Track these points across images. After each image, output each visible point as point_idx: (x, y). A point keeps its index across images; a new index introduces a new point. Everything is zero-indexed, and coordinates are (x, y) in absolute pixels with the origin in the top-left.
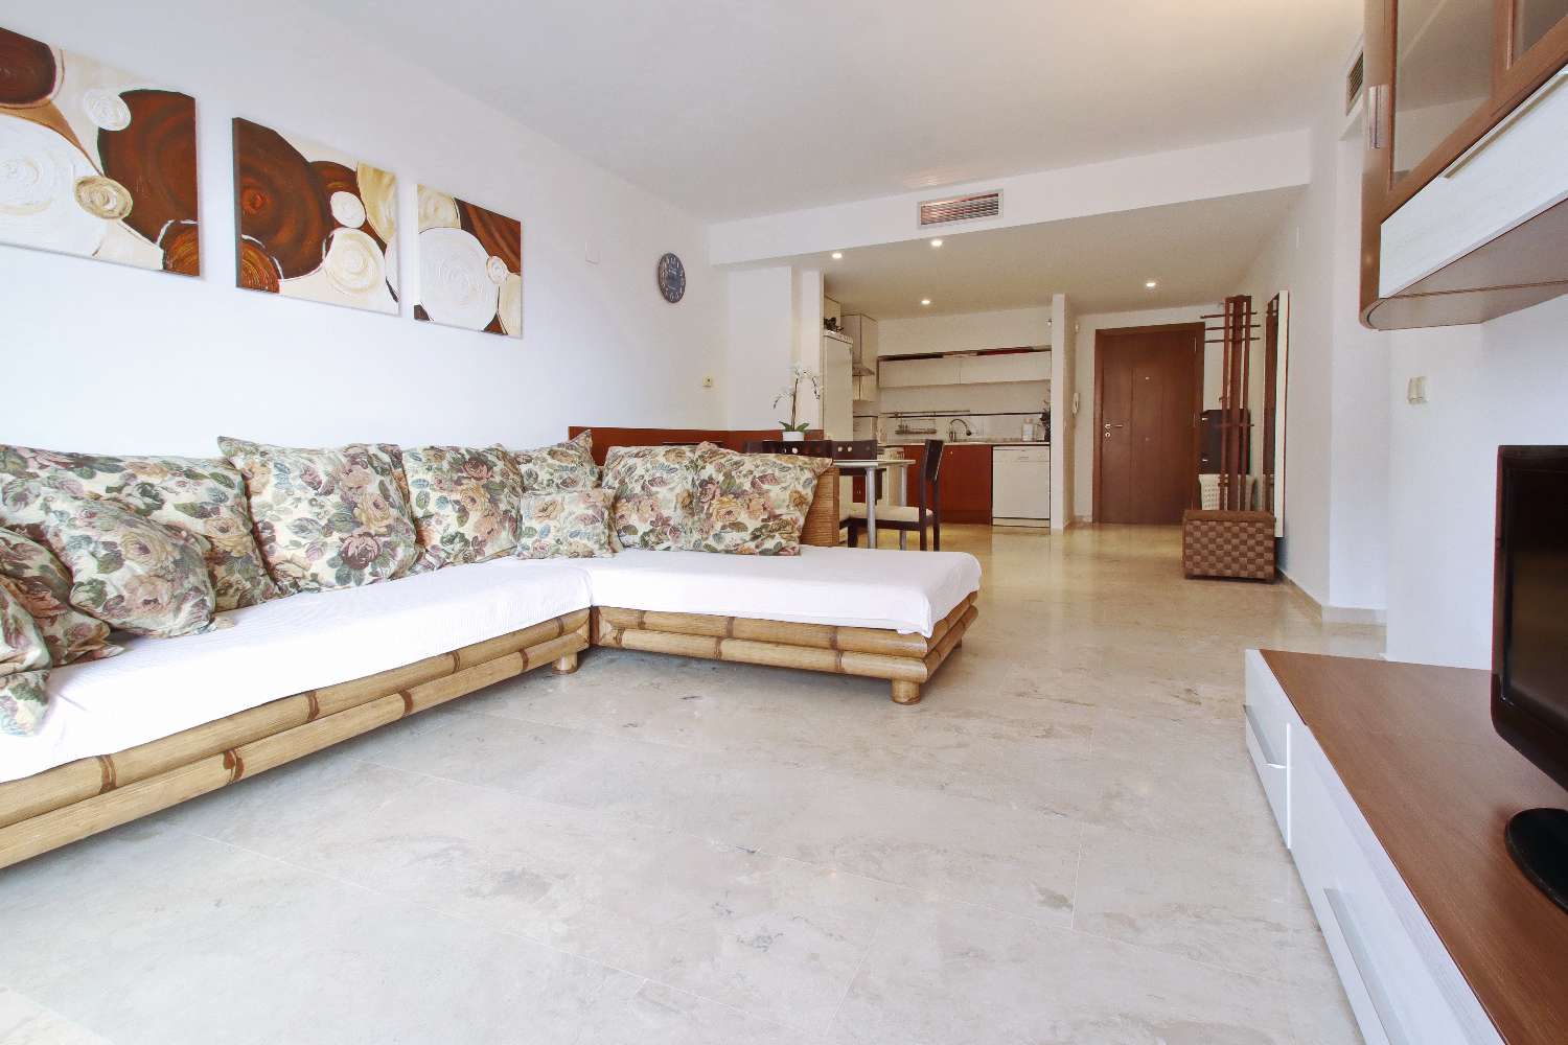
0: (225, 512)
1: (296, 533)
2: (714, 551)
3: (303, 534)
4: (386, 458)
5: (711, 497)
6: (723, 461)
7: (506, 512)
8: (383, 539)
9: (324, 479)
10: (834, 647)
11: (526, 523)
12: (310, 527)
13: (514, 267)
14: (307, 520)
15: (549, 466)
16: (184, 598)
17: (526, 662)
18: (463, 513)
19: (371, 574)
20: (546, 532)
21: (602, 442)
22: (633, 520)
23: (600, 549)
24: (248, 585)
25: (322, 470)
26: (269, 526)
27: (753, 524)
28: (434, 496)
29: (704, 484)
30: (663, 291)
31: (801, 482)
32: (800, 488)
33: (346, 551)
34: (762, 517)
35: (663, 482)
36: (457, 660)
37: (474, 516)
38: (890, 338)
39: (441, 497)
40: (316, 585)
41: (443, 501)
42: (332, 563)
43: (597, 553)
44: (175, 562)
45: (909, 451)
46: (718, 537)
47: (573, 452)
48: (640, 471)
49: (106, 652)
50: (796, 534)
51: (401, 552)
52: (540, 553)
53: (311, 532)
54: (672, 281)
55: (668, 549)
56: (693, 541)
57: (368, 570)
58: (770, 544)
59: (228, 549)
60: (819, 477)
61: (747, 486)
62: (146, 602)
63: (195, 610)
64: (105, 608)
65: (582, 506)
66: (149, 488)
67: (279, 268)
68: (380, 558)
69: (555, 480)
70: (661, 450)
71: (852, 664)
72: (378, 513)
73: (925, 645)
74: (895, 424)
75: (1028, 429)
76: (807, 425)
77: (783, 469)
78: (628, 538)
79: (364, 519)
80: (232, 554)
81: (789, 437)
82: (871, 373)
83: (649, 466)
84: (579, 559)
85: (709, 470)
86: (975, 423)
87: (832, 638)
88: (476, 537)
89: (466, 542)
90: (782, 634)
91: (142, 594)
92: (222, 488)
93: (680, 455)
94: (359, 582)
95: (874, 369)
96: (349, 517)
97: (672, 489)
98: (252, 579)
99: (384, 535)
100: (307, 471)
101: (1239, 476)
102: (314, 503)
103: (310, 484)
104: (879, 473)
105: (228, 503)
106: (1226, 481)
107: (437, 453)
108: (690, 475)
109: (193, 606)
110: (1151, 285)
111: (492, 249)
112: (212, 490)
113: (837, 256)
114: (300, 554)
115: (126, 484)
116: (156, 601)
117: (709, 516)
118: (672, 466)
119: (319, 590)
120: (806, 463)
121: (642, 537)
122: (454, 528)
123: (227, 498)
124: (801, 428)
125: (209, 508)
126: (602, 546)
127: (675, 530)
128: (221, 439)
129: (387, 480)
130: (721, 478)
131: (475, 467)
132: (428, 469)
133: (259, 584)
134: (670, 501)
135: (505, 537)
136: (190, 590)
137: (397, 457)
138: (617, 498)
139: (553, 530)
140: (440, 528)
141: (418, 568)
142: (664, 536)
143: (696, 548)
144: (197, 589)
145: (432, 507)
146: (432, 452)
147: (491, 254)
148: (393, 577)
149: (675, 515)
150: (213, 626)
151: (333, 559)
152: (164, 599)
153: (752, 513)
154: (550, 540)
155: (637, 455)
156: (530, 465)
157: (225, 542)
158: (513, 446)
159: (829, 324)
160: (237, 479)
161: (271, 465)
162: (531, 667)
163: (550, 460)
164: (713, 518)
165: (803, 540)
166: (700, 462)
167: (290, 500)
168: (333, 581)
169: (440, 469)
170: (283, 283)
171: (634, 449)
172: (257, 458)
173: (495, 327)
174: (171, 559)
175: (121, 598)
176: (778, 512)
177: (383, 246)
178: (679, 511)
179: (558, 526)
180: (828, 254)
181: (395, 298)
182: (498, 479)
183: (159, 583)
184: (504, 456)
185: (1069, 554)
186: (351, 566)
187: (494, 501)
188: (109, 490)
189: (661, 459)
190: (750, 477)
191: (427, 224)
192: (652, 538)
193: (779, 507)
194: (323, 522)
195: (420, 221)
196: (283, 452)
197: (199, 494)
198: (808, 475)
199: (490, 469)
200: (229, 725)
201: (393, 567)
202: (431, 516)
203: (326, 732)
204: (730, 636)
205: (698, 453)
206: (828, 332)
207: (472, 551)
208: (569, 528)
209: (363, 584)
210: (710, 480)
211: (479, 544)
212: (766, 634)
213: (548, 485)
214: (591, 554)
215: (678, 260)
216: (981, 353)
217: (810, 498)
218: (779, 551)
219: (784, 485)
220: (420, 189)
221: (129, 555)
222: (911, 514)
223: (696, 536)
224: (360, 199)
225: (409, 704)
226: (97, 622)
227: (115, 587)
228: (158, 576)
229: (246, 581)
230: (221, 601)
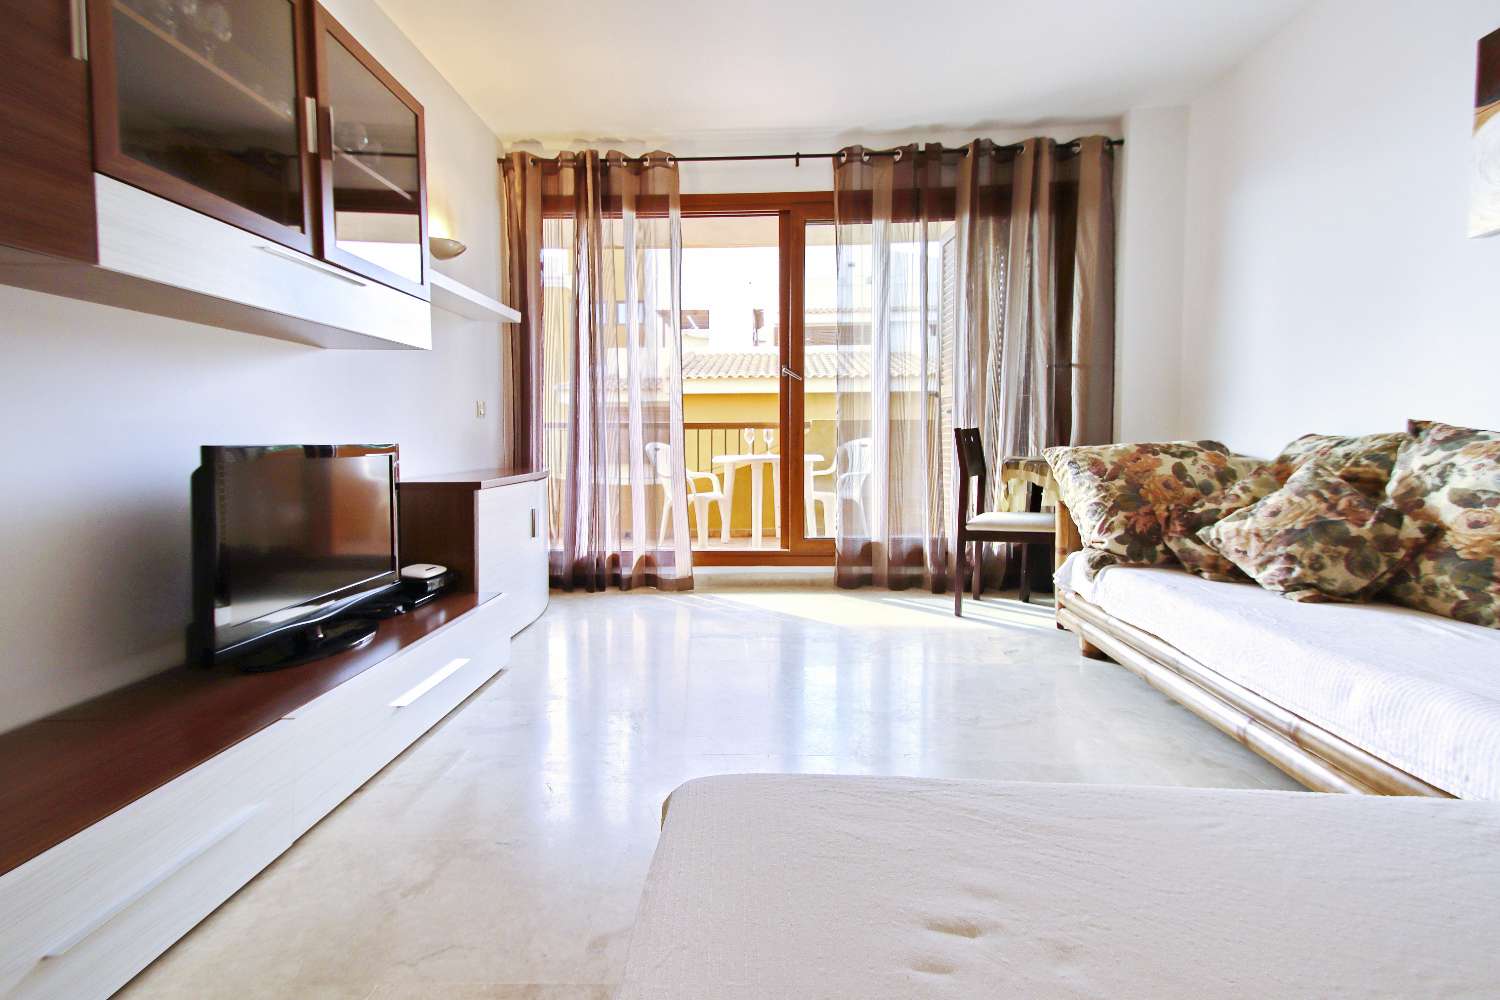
16: (1270, 560)
24: (1462, 595)
44: (1288, 532)
59: (1456, 547)
64: (1212, 543)
80: (1458, 553)
91: (1234, 545)
98: (1469, 590)
116: (1245, 553)
125: (1484, 497)
136: (1281, 555)
144: (1290, 558)
152: (1252, 553)
157: (1458, 538)
174: (1289, 527)
175: (1219, 540)
183: (1254, 542)
226: (1213, 554)
227: (1218, 532)
228: (1257, 535)
229: (1460, 587)
230: (1432, 602)
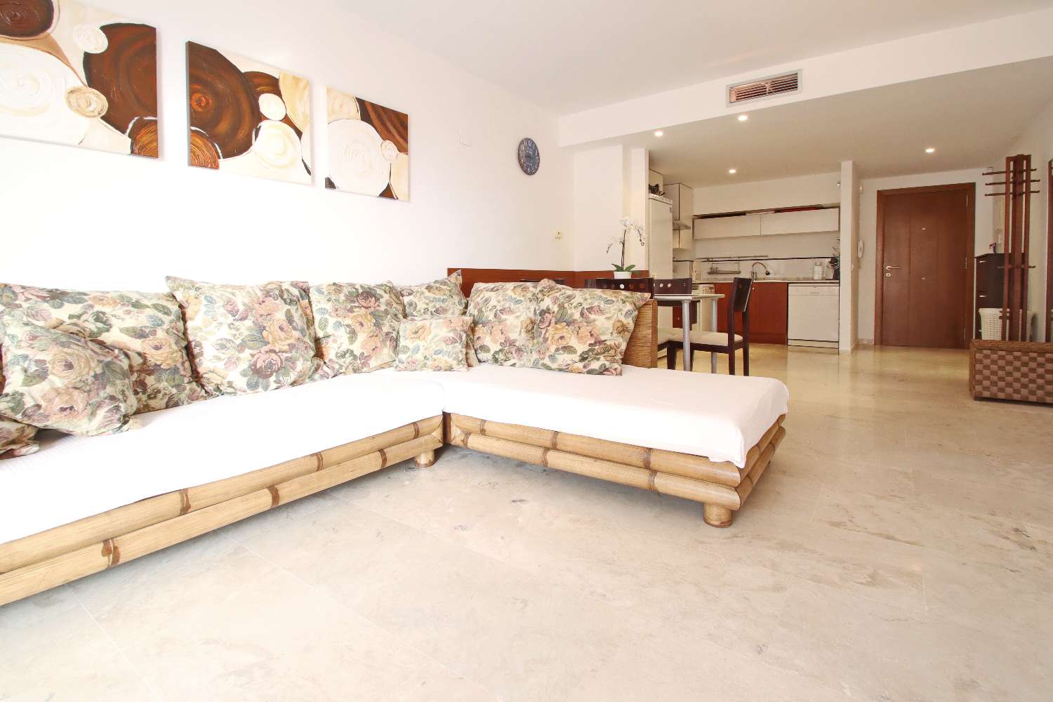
0: (161, 334)
1: (218, 349)
2: (549, 368)
3: (223, 351)
4: (296, 292)
5: (547, 324)
6: (558, 295)
7: (387, 334)
8: (285, 355)
9: (241, 308)
10: (647, 466)
11: (402, 342)
12: (228, 345)
13: (403, 149)
14: (226, 340)
15: (425, 298)
16: (99, 406)
17: (385, 460)
18: (353, 334)
19: (275, 382)
20: (417, 350)
21: (469, 279)
22: (487, 341)
23: (458, 364)
24: (174, 391)
25: (241, 301)
26: (199, 345)
27: (581, 348)
28: (332, 321)
29: (543, 313)
30: (522, 166)
31: (624, 313)
32: (622, 318)
33: (256, 363)
34: (589, 342)
35: (511, 311)
36: (320, 461)
37: (362, 337)
38: (704, 200)
39: (337, 322)
40: (232, 390)
41: (338, 325)
42: (244, 374)
43: (455, 367)
44: (96, 376)
45: (718, 288)
46: (552, 357)
47: (446, 287)
48: (493, 302)
49: (24, 450)
50: (619, 357)
51: (300, 366)
52: (412, 366)
53: (228, 349)
54: (529, 159)
55: (514, 365)
56: (533, 360)
57: (273, 378)
58: (595, 365)
59: (158, 363)
60: (639, 309)
61: (577, 316)
62: (63, 410)
63: (109, 414)
64: (24, 415)
65: (445, 330)
66: (101, 315)
67: (219, 151)
68: (282, 369)
69: (429, 308)
70: (510, 285)
71: (664, 484)
72: (282, 335)
73: (737, 475)
74: (708, 266)
75: (818, 270)
76: (634, 266)
77: (607, 302)
78: (482, 356)
79: (270, 339)
80: (162, 367)
81: (619, 276)
82: (687, 227)
83: (501, 298)
84: (442, 373)
85: (547, 303)
86: (771, 265)
87: (647, 459)
88: (363, 353)
89: (355, 357)
90: (600, 451)
91: (59, 403)
92: (160, 315)
93: (525, 289)
94: (266, 388)
95: (690, 225)
96: (259, 337)
97: (518, 317)
98: (177, 386)
99: (286, 352)
100: (229, 302)
101: (1021, 310)
102: (232, 326)
103: (230, 312)
104: (693, 305)
105: (165, 327)
106: (1008, 314)
107: (337, 287)
108: (533, 306)
109: (107, 412)
110: (930, 151)
111: (385, 134)
112: (151, 317)
113: (659, 134)
114: (220, 366)
115: (85, 313)
116: (71, 408)
117: (546, 340)
118: (518, 298)
119: (235, 394)
120: (627, 297)
121: (493, 355)
122: (346, 346)
123: (163, 322)
124: (628, 269)
125: (147, 331)
126: (459, 362)
127: (519, 350)
128: (168, 278)
129: (293, 309)
130: (556, 309)
131: (366, 298)
132: (328, 300)
133: (184, 389)
134: (516, 327)
135: (386, 353)
136: (105, 398)
137: (305, 292)
138: (475, 323)
139: (422, 348)
140: (336, 346)
141: (317, 376)
142: (509, 355)
143: (535, 365)
144: (112, 398)
145: (330, 330)
146: (334, 287)
147: (384, 138)
148: (293, 384)
149: (519, 336)
150: (125, 427)
151: (244, 370)
152: (79, 406)
153: (580, 339)
154: (419, 356)
155: (492, 290)
156: (411, 297)
157: (155, 357)
158: (399, 282)
159: (653, 189)
160: (174, 308)
161: (202, 298)
162: (388, 464)
163: (427, 294)
164: (549, 342)
165: (625, 361)
166: (540, 296)
167: (215, 324)
168: (245, 387)
169: (337, 300)
170: (222, 162)
171: (491, 285)
172: (192, 293)
173: (387, 193)
174: (92, 374)
175: (39, 406)
176: (603, 338)
177: (299, 134)
178: (523, 335)
179: (426, 346)
180: (650, 133)
181: (309, 172)
182: (383, 308)
183: (76, 393)
184: (391, 290)
185: (855, 372)
186: (259, 375)
187: (378, 325)
188: (71, 317)
189: (510, 293)
190: (580, 308)
191: (333, 118)
192: (501, 356)
193: (603, 334)
194: (238, 342)
195: (329, 115)
196: (213, 288)
197: (140, 320)
198: (629, 307)
199: (377, 300)
200: (106, 520)
201: (293, 376)
202: (328, 336)
203: (195, 523)
204: (554, 447)
205: (539, 288)
206: (652, 195)
207: (360, 364)
208: (434, 348)
209: (269, 389)
210: (548, 311)
211: (365, 359)
212: (586, 449)
213: (424, 313)
214: (451, 369)
215: (533, 143)
216: (778, 211)
217: (631, 326)
218: (603, 371)
219: (608, 315)
220: (329, 90)
221: (54, 371)
222: (722, 339)
223: (535, 356)
224: (281, 98)
225: (276, 497)
226: (19, 426)
227: (33, 398)
228: (76, 388)
229: (173, 387)
230: (152, 403)
